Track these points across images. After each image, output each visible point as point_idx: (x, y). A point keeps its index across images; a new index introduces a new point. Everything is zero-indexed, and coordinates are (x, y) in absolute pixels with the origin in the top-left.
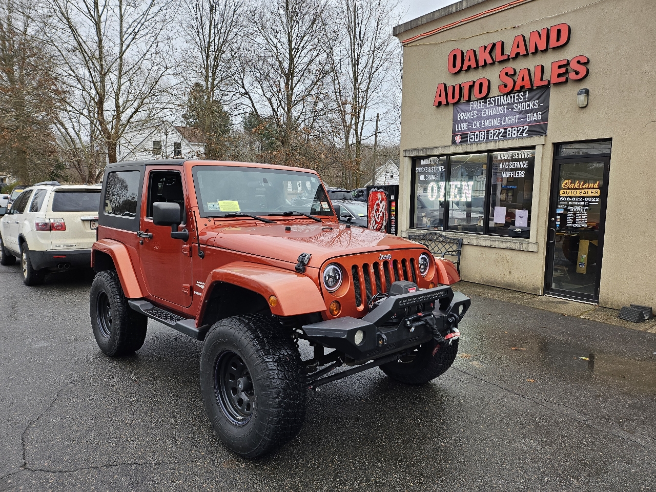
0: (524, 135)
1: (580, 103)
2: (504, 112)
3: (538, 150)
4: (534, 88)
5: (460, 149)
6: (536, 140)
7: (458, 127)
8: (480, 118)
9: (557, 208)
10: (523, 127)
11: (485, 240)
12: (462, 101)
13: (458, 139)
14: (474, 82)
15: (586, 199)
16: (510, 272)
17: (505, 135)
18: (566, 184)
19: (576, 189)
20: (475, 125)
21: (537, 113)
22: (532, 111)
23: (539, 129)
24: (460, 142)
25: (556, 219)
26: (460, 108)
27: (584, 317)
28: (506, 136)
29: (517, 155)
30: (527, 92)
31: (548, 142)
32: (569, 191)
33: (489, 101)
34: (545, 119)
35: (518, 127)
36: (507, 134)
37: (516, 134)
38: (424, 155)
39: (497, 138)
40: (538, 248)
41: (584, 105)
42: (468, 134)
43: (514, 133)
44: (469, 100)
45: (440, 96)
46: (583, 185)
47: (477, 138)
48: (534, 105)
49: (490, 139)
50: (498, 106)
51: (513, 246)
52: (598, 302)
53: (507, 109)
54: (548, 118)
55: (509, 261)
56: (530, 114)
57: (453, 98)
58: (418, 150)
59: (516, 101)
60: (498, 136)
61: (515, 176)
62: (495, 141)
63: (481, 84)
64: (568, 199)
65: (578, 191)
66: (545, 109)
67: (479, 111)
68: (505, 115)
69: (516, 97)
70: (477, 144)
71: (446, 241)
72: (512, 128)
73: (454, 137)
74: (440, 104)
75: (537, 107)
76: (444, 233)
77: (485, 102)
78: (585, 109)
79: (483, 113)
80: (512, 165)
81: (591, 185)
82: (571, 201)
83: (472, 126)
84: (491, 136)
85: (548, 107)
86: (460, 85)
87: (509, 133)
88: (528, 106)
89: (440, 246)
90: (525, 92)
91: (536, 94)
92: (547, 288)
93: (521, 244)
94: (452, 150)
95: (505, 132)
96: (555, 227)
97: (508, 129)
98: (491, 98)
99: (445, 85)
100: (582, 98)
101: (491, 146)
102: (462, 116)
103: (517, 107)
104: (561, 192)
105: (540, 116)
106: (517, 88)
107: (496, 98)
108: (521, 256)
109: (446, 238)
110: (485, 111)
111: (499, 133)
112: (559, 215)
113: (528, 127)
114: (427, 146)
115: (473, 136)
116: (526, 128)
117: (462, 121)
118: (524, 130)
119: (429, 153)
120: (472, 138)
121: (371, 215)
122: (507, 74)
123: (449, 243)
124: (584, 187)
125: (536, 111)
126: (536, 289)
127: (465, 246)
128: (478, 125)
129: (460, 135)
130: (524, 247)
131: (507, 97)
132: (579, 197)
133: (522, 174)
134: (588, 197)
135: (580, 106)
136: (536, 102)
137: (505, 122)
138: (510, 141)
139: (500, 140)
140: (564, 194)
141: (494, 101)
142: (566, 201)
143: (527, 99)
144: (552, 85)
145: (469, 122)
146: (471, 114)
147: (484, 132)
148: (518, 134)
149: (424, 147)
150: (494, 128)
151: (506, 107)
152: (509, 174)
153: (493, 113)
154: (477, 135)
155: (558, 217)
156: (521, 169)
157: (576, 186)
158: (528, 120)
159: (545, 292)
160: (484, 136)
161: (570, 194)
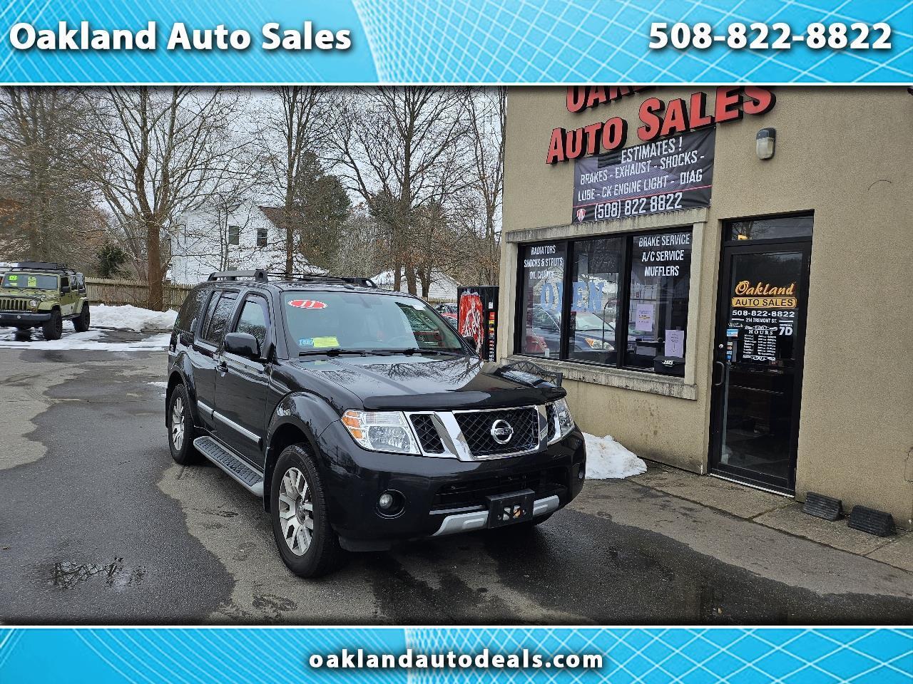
0: (676, 207)
1: (763, 153)
2: (646, 170)
3: (697, 230)
4: (692, 131)
5: (583, 230)
6: (693, 216)
7: (581, 195)
8: (612, 181)
9: (728, 328)
10: (674, 194)
12: (586, 155)
13: (581, 214)
14: (603, 125)
15: (774, 314)
16: (655, 433)
17: (648, 207)
18: (742, 287)
19: (758, 296)
20: (606, 191)
21: (695, 171)
22: (687, 168)
23: (698, 198)
24: (584, 219)
25: (726, 346)
26: (584, 166)
28: (650, 209)
29: (667, 241)
30: (681, 138)
31: (712, 218)
32: (748, 298)
33: (626, 154)
34: (708, 181)
35: (666, 195)
36: (651, 206)
37: (664, 206)
38: (535, 239)
39: (637, 213)
40: (697, 394)
41: (768, 156)
42: (594, 206)
43: (662, 204)
44: (596, 154)
45: (556, 148)
46: (768, 290)
47: (607, 212)
48: (691, 158)
49: (626, 214)
50: (638, 161)
51: (659, 388)
52: (793, 493)
53: (652, 165)
54: (712, 179)
55: (655, 413)
56: (685, 174)
57: (574, 150)
58: (525, 232)
59: (664, 153)
60: (637, 210)
61: (665, 273)
62: (633, 217)
63: (613, 128)
64: (746, 313)
65: (761, 300)
66: (707, 164)
67: (611, 170)
68: (647, 176)
69: (664, 147)
70: (608, 223)
72: (658, 196)
73: (575, 212)
74: (555, 161)
75: (696, 160)
76: (561, 364)
77: (620, 156)
78: (770, 162)
79: (617, 172)
80: (660, 255)
81: (782, 290)
82: (749, 316)
83: (601, 194)
84: (628, 209)
85: (712, 161)
86: (583, 130)
87: (654, 203)
88: (683, 160)
90: (677, 138)
91: (695, 140)
92: (714, 464)
93: (671, 385)
94: (572, 232)
95: (648, 203)
96: (725, 360)
97: (652, 198)
98: (627, 149)
99: (563, 131)
100: (763, 145)
101: (628, 226)
102: (585, 178)
103: (665, 162)
104: (734, 301)
105: (701, 176)
106: (665, 131)
107: (636, 149)
108: (672, 406)
110: (619, 171)
111: (639, 205)
112: (733, 338)
113: (681, 194)
114: (540, 226)
115: (602, 210)
116: (679, 196)
117: (587, 186)
118: (675, 199)
119: (540, 238)
120: (601, 213)
122: (649, 109)
124: (770, 293)
125: (695, 167)
126: (694, 464)
128: (609, 192)
129: (586, 208)
130: (675, 392)
131: (651, 147)
132: (762, 310)
133: (675, 271)
134: (777, 310)
135: (764, 157)
136: (694, 154)
137: (647, 186)
138: (655, 216)
139: (639, 216)
140: (738, 305)
141: (633, 154)
142: (742, 317)
143: (680, 149)
144: (718, 125)
145: (597, 187)
146: (600, 176)
147: (618, 202)
148: (667, 206)
149: (534, 227)
150: (632, 196)
151: (649, 162)
152: (656, 271)
153: (631, 172)
154: (608, 208)
155: (730, 344)
156: (674, 263)
157: (758, 291)
158: (681, 183)
159: (710, 471)
160: (618, 209)
161: (748, 305)
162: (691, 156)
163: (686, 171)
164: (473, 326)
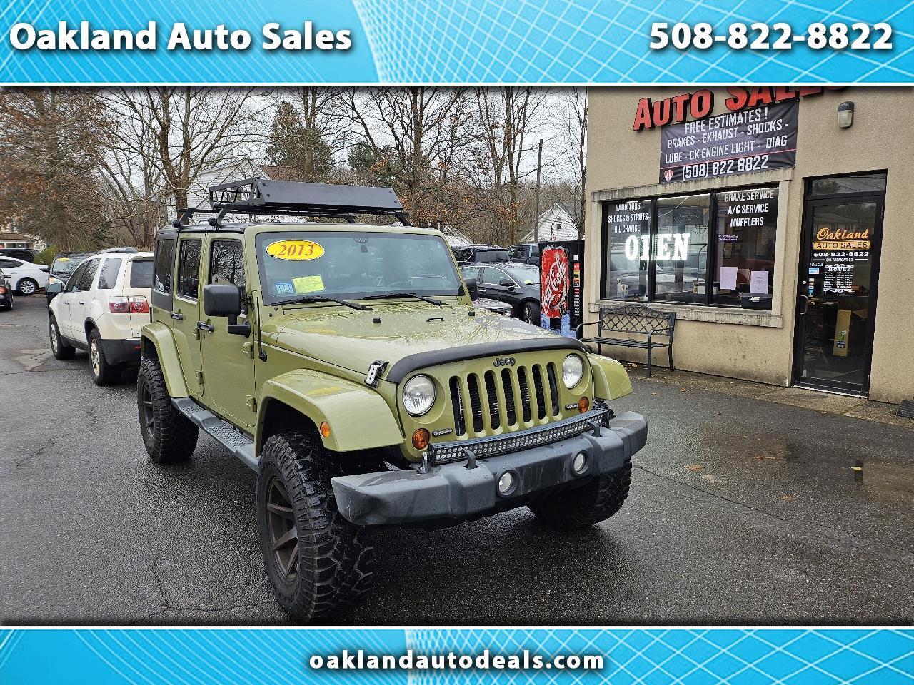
0: (763, 167)
1: (843, 123)
2: (734, 136)
3: (783, 188)
4: (777, 102)
5: (671, 188)
6: (780, 175)
7: (668, 158)
8: (699, 146)
9: (810, 267)
10: (761, 156)
11: (709, 313)
12: (674, 122)
13: (669, 175)
14: (691, 96)
15: (851, 254)
16: (744, 357)
17: (735, 167)
18: (823, 233)
19: (836, 240)
20: (693, 155)
21: (781, 137)
22: (773, 134)
23: (784, 159)
24: (672, 179)
25: (808, 282)
26: (671, 133)
27: (851, 415)
28: (737, 169)
29: (752, 196)
30: (766, 108)
31: (796, 177)
32: (828, 241)
33: (713, 121)
34: (792, 144)
35: (753, 157)
36: (739, 167)
37: (751, 167)
38: (621, 197)
39: (725, 173)
40: (784, 321)
41: (847, 125)
42: (682, 168)
43: (749, 165)
44: (684, 122)
45: (643, 116)
46: (846, 235)
47: (695, 172)
48: (776, 126)
49: (714, 173)
50: (725, 127)
51: (748, 320)
52: (868, 395)
53: (739, 132)
54: (795, 144)
55: (743, 342)
56: (770, 139)
57: (662, 118)
58: (611, 191)
59: (751, 121)
60: (725, 170)
61: (750, 223)
62: (722, 177)
63: (701, 99)
65: (839, 243)
66: (791, 131)
67: (699, 136)
68: (734, 141)
69: (751, 116)
70: (696, 182)
71: (653, 315)
72: (745, 158)
73: (662, 173)
74: (642, 126)
75: (781, 128)
76: (649, 305)
77: (707, 124)
78: (848, 131)
79: (704, 138)
80: (745, 208)
81: (858, 235)
82: (830, 257)
83: (689, 157)
84: (716, 170)
85: (796, 129)
86: (671, 100)
87: (741, 165)
88: (769, 127)
89: (644, 322)
90: (763, 108)
91: (780, 110)
92: (796, 377)
93: (759, 317)
94: (660, 190)
95: (736, 165)
96: (808, 294)
97: (741, 160)
98: (714, 117)
99: (650, 102)
100: (845, 115)
101: (716, 184)
102: (672, 143)
103: (752, 129)
104: (816, 245)
106: (753, 102)
107: (723, 117)
108: (760, 334)
109: (652, 311)
110: (707, 136)
111: (727, 166)
112: (813, 276)
113: (767, 157)
114: (627, 186)
115: (690, 171)
116: (765, 158)
117: (674, 150)
118: (762, 161)
119: (626, 196)
120: (688, 173)
121: (546, 282)
123: (658, 318)
124: (848, 237)
125: (780, 134)
126: (780, 379)
127: (680, 322)
128: (696, 155)
129: (672, 169)
130: (763, 322)
131: (737, 115)
132: (841, 251)
133: (760, 222)
134: (854, 251)
135: (842, 126)
136: (780, 122)
137: (735, 150)
138: (744, 175)
139: (728, 175)
140: (819, 248)
141: (720, 121)
142: (823, 257)
143: (766, 118)
144: (801, 98)
145: (684, 151)
146: (687, 141)
147: (706, 164)
148: (754, 167)
149: (621, 187)
150: (719, 158)
151: (736, 129)
152: (742, 222)
153: (719, 138)
154: (695, 169)
155: (812, 280)
156: (759, 215)
157: (836, 236)
158: (767, 147)
159: (793, 383)
160: (706, 170)
161: (828, 248)
162: (776, 124)
163: (772, 137)
164: (558, 277)
